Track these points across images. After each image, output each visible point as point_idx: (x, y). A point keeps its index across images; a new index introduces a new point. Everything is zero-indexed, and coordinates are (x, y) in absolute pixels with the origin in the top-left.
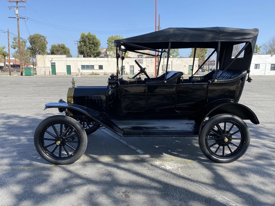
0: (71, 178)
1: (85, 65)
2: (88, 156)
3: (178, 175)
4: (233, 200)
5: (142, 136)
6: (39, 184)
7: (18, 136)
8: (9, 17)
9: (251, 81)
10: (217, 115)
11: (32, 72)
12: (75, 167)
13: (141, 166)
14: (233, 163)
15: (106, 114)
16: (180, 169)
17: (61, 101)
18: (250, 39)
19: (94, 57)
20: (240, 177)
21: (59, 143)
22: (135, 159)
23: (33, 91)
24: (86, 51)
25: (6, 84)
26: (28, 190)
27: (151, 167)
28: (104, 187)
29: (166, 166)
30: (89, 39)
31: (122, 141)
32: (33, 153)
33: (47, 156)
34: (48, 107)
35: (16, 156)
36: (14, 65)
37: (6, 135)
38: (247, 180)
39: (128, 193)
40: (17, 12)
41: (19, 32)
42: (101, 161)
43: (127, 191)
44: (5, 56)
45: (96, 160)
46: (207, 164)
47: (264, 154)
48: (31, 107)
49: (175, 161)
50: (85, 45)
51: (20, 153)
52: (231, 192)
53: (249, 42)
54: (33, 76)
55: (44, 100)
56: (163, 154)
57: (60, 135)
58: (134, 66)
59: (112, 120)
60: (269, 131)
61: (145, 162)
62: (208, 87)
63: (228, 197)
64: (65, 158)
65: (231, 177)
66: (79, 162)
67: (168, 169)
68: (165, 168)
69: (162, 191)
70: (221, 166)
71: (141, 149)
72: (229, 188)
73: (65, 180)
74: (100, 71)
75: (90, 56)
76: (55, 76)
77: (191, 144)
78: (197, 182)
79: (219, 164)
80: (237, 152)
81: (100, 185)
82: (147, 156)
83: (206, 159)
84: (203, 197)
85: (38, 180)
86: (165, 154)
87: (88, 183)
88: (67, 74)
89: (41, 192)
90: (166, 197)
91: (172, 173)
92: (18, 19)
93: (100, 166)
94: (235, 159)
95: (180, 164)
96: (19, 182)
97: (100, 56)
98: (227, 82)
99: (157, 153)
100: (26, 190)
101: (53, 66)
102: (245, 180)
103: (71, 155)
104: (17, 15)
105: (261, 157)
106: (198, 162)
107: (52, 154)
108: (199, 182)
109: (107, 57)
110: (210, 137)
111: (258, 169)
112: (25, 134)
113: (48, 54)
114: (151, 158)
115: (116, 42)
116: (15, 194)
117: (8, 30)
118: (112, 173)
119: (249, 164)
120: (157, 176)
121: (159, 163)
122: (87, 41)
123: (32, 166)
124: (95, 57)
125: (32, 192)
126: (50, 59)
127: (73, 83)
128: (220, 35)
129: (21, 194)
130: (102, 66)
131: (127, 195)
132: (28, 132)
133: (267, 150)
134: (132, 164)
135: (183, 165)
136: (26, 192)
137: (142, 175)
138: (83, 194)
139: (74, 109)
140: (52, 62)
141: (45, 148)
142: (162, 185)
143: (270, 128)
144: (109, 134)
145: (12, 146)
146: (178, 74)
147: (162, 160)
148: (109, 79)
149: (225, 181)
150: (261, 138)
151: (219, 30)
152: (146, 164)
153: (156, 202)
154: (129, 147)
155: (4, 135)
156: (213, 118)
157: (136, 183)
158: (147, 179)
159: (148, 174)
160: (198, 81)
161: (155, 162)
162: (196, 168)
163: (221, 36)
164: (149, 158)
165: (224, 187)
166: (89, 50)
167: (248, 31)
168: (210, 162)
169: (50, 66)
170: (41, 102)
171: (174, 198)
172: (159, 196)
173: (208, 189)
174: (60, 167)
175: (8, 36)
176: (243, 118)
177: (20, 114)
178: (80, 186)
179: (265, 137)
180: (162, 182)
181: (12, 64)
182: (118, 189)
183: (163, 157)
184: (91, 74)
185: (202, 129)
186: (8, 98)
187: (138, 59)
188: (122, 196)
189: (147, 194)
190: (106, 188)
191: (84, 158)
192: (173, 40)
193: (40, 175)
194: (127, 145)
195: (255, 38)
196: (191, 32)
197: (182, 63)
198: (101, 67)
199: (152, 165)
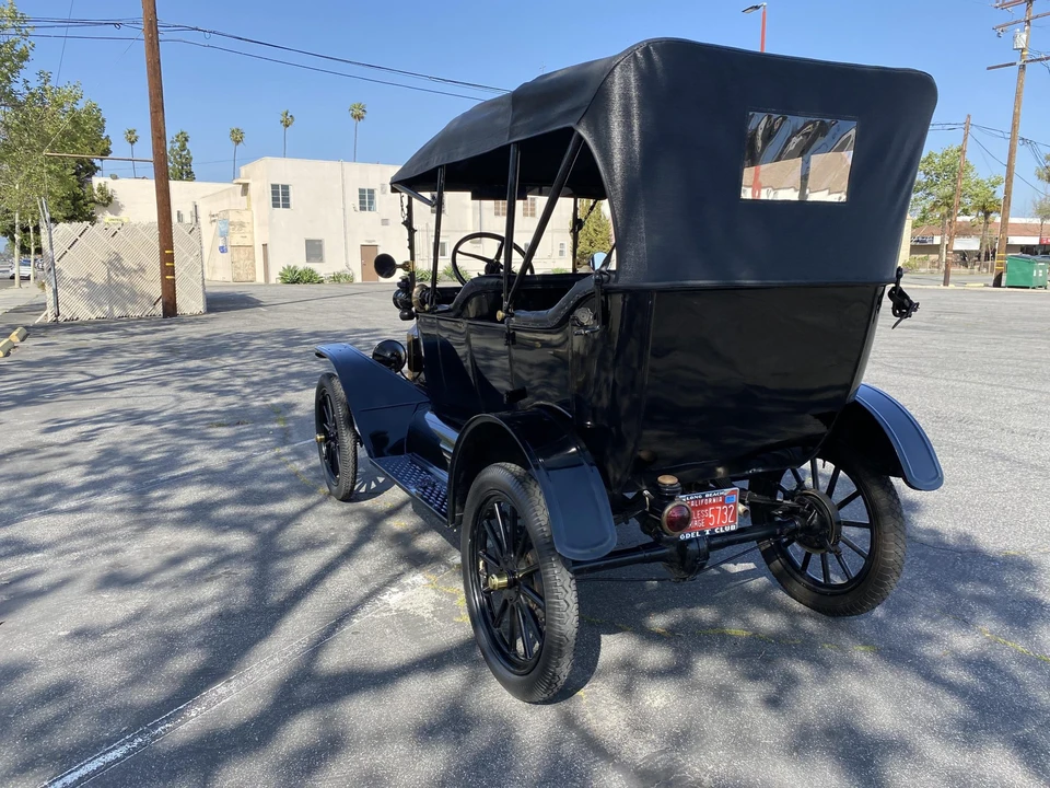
3: (346, 616)
8: (989, 68)
11: (1037, 273)
16: (396, 613)
21: (318, 438)
40: (1022, 40)
41: (1016, 116)
44: (987, 214)
45: (382, 517)
67: (384, 598)
68: (387, 593)
78: (315, 648)
82: (457, 560)
91: (355, 607)
92: (1022, 67)
93: (353, 526)
95: (428, 610)
104: (1023, 50)
108: (315, 651)
114: (450, 567)
117: (969, 116)
121: (420, 581)
147: (447, 582)
161: (421, 576)
163: (516, 119)
199: (397, 575)
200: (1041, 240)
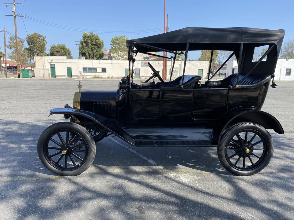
0: (79, 191)
1: (87, 68)
2: (95, 166)
3: (195, 189)
4: (258, 217)
5: (156, 145)
6: (44, 197)
7: (18, 144)
8: (5, 15)
9: (276, 87)
10: (238, 124)
11: (30, 74)
12: (82, 179)
13: (155, 178)
14: (255, 176)
15: (116, 121)
16: (196, 181)
17: (67, 106)
18: (275, 41)
19: (96, 59)
20: (263, 191)
21: (65, 152)
22: (147, 170)
23: (32, 95)
24: (88, 53)
25: (2, 87)
26: (32, 204)
27: (165, 180)
28: (115, 201)
29: (182, 179)
30: (91, 39)
31: (132, 150)
32: (35, 162)
33: (51, 166)
34: (53, 113)
35: (16, 166)
36: (10, 66)
37: (5, 142)
38: (271, 195)
39: (143, 208)
40: (14, 9)
41: (16, 31)
42: (110, 172)
43: (141, 206)
45: (105, 172)
46: (226, 177)
47: (287, 166)
48: (31, 112)
49: (190, 173)
50: (87, 46)
51: (21, 162)
52: (255, 208)
53: (275, 44)
54: (31, 79)
55: (44, 104)
56: (177, 165)
57: (66, 144)
58: (139, 69)
59: (122, 128)
60: (290, 141)
61: (158, 173)
62: (228, 93)
63: (252, 214)
64: (71, 169)
65: (254, 191)
66: (86, 173)
67: (184, 181)
68: (180, 180)
69: (180, 206)
70: (242, 180)
71: (153, 159)
72: (252, 203)
73: (72, 193)
74: (104, 74)
75: (92, 58)
76: (55, 79)
77: (206, 154)
78: (217, 196)
79: (239, 176)
80: (259, 164)
81: (111, 199)
82: (160, 167)
83: (224, 171)
84: (225, 214)
85: (42, 193)
86: (179, 166)
87: (98, 197)
88: (68, 77)
89: (46, 207)
90: (185, 213)
91: (189, 186)
92: (15, 17)
93: (109, 178)
94: (257, 172)
95: (196, 177)
96: (22, 195)
97: (103, 58)
98: (249, 88)
99: (171, 165)
100: (29, 204)
101: (53, 68)
102: (269, 195)
103: (78, 165)
104: (14, 12)
105: (284, 169)
106: (216, 175)
107: (57, 165)
108: (219, 197)
109: (110, 60)
110: (229, 148)
111: (282, 183)
112: (26, 142)
113: (48, 55)
114: (165, 169)
115: (129, 43)
116: (17, 208)
117: (5, 28)
118: (123, 186)
119: (271, 177)
120: (172, 190)
121: (174, 175)
122: (89, 41)
123: (35, 178)
124: (98, 59)
125: (36, 206)
126: (50, 61)
127: (80, 87)
128: (243, 36)
129: (25, 209)
130: (106, 68)
131: (141, 210)
132: (28, 139)
133: (289, 162)
134: (145, 176)
135: (200, 178)
136: (29, 206)
137: (156, 189)
138: (93, 209)
139: (82, 115)
140: (52, 64)
141: (49, 158)
142: (179, 199)
143: (291, 138)
144: (117, 142)
145: (11, 155)
146: (196, 79)
147: (177, 171)
148: (120, 83)
149: (248, 196)
150: (282, 149)
151: (242, 30)
152: (159, 175)
153: (173, 218)
154: (140, 157)
155: (3, 142)
156: (234, 127)
157: (150, 198)
158: (161, 192)
159: (163, 187)
160: (215, 87)
161: (170, 174)
162: (214, 181)
163: (245, 37)
164: (162, 169)
165: (247, 202)
166: (92, 51)
167: (274, 31)
168: (229, 175)
169: (50, 68)
170: (41, 107)
171: (193, 214)
172: (176, 213)
173: (230, 205)
174: (66, 179)
175: (5, 35)
176: (266, 127)
177: (19, 120)
178: (89, 200)
179: (286, 147)
180: (178, 196)
181: (8, 65)
182: (131, 203)
183: (178, 168)
184: (93, 78)
185: (221, 139)
186: (5, 102)
187: (145, 61)
188: (136, 211)
189: (162, 209)
190: (117, 203)
191: (91, 169)
192: (191, 41)
193: (44, 187)
194: (138, 155)
195: (281, 40)
196: (212, 32)
197: (192, 66)
198: (104, 70)
199: (166, 177)
200: (9, 65)
